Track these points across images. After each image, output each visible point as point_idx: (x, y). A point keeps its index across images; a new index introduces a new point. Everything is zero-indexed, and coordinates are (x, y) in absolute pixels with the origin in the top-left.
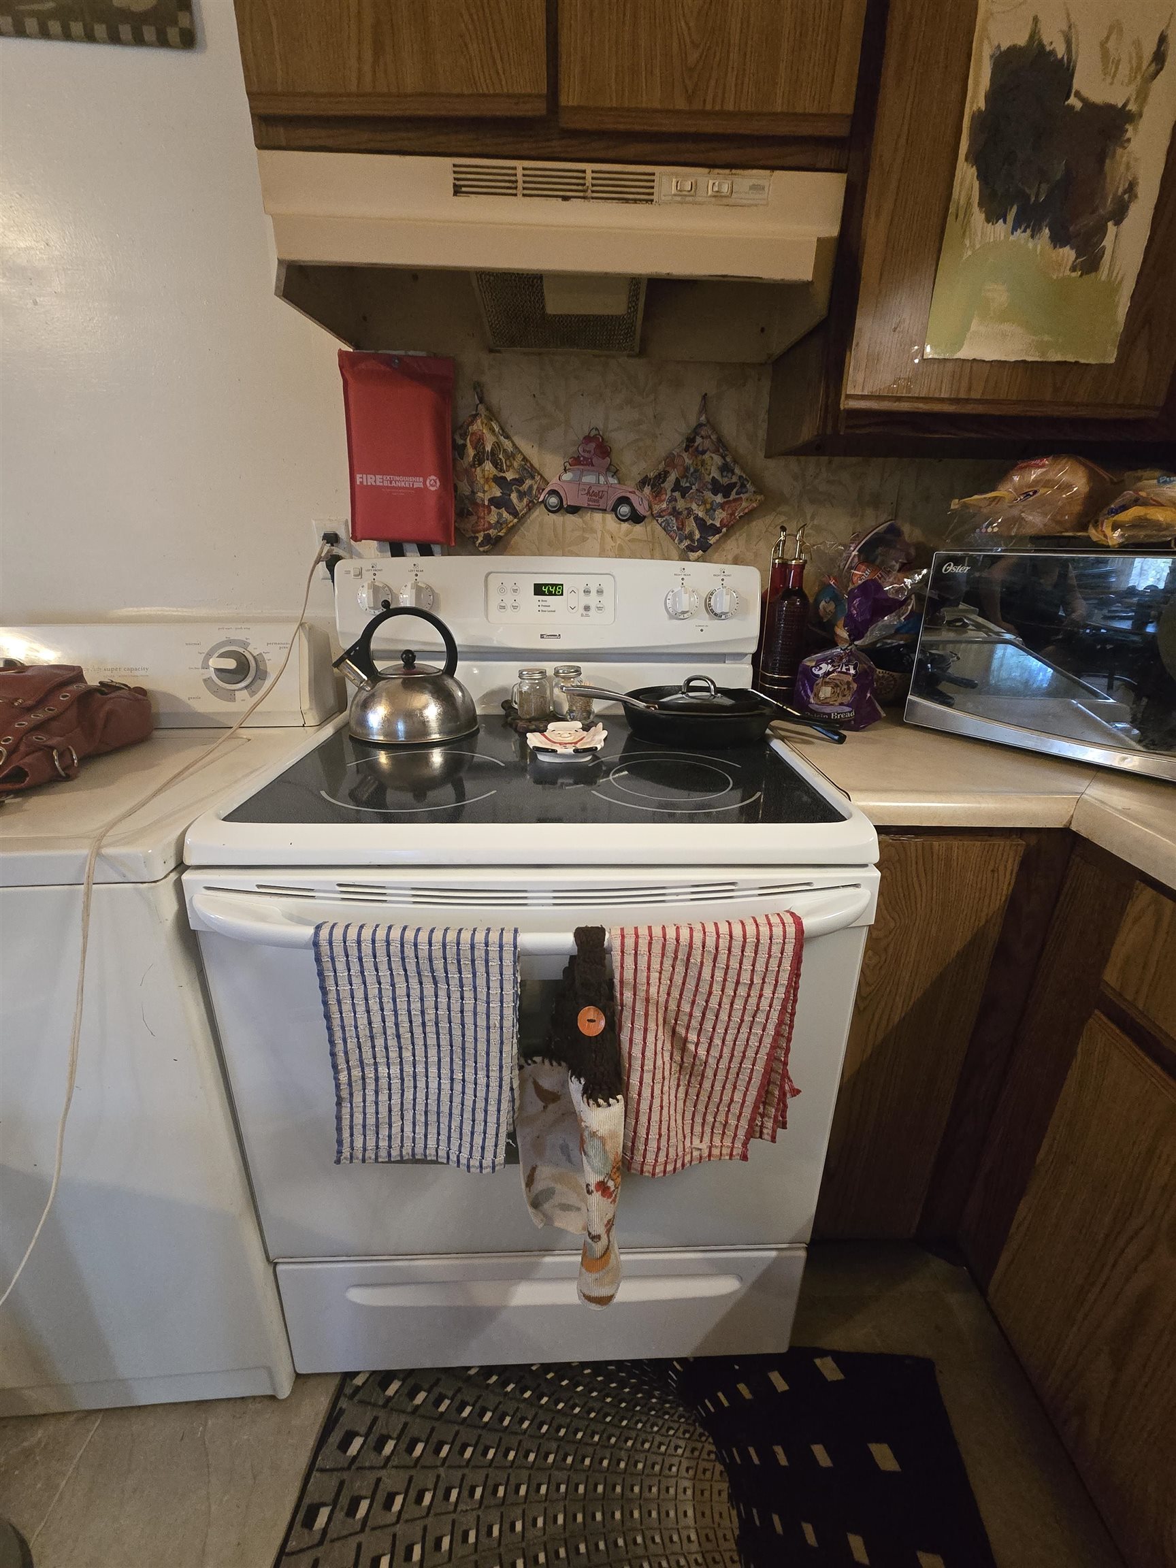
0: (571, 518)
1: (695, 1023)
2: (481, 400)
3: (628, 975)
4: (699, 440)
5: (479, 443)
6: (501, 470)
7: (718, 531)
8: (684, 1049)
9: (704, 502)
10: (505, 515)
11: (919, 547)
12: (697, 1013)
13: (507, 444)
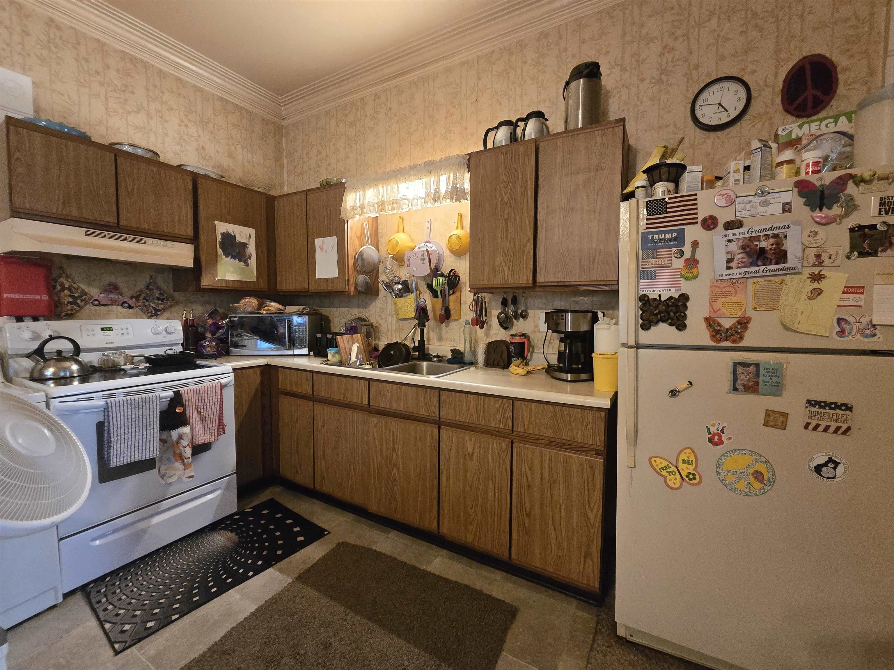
0: (103, 308)
1: (202, 407)
2: (63, 272)
3: (187, 398)
4: (151, 287)
5: (62, 285)
6: (73, 293)
7: (161, 311)
8: (200, 415)
9: (155, 303)
10: (75, 307)
11: (223, 313)
12: (202, 405)
13: (75, 285)
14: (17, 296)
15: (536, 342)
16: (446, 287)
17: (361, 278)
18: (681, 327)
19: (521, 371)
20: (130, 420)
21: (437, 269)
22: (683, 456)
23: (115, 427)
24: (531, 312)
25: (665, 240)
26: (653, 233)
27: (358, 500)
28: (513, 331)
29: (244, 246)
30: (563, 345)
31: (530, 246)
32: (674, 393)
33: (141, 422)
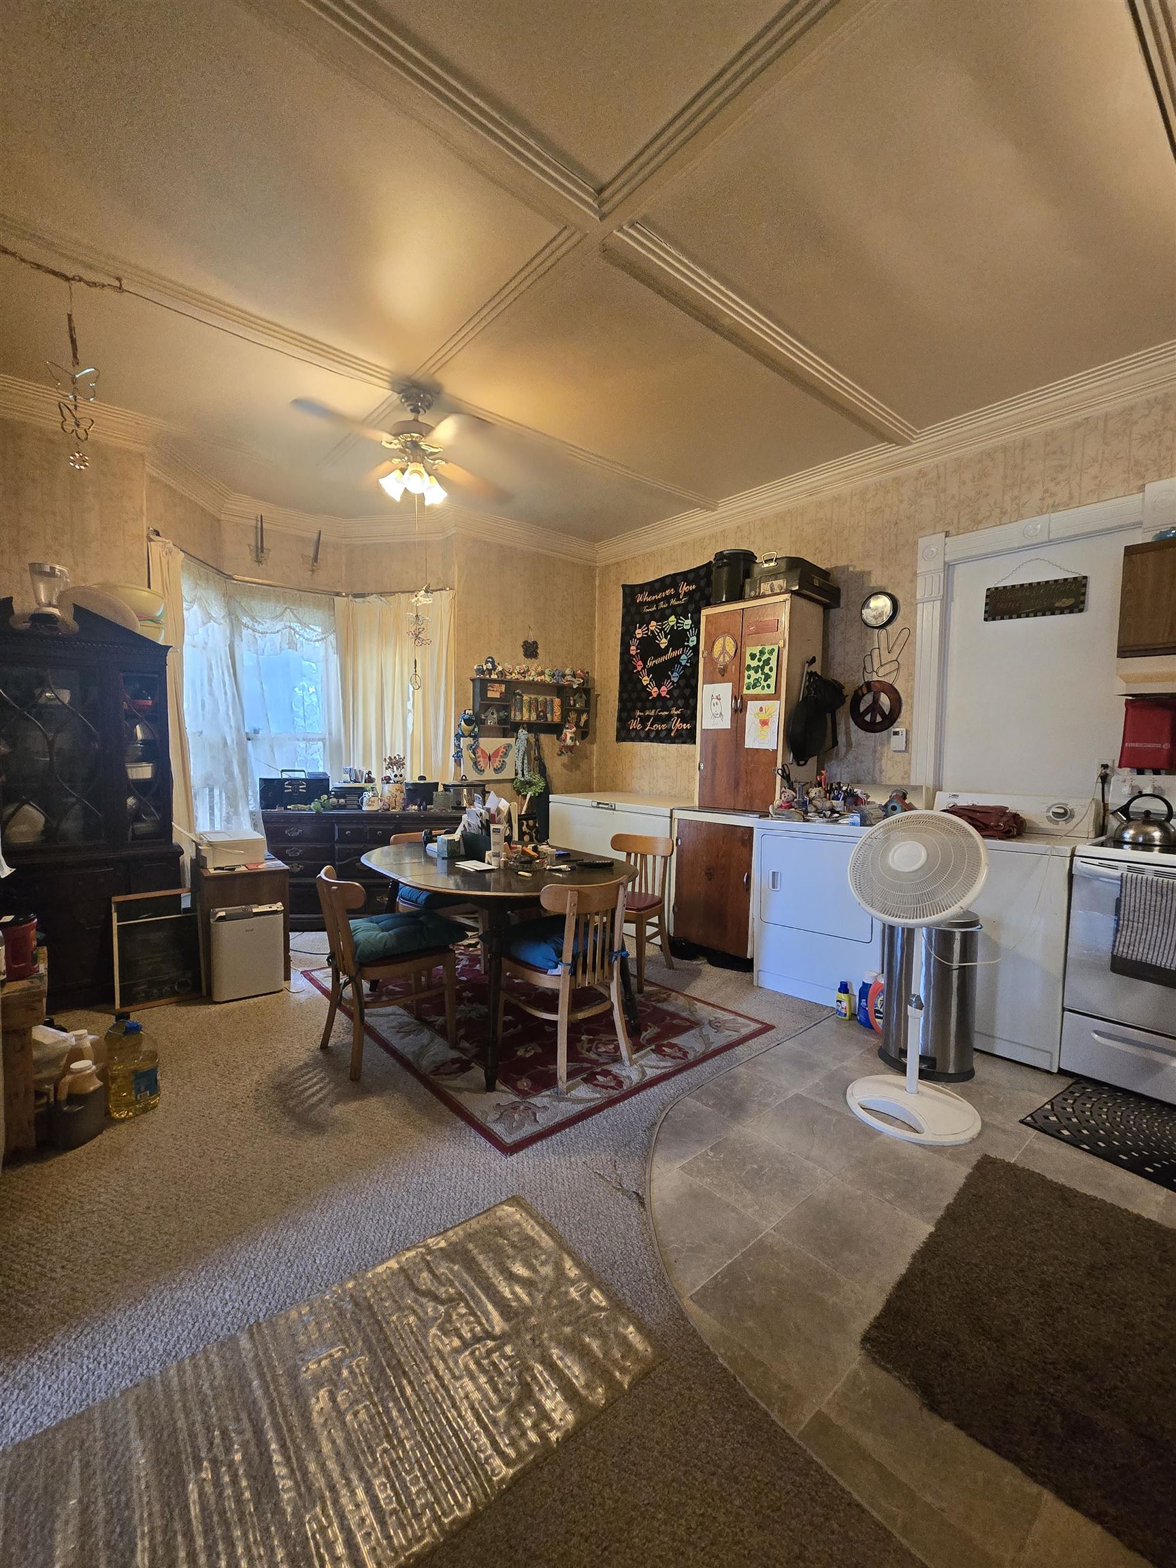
14: (1137, 745)
20: (1147, 907)
23: (1127, 908)
33: (1162, 914)
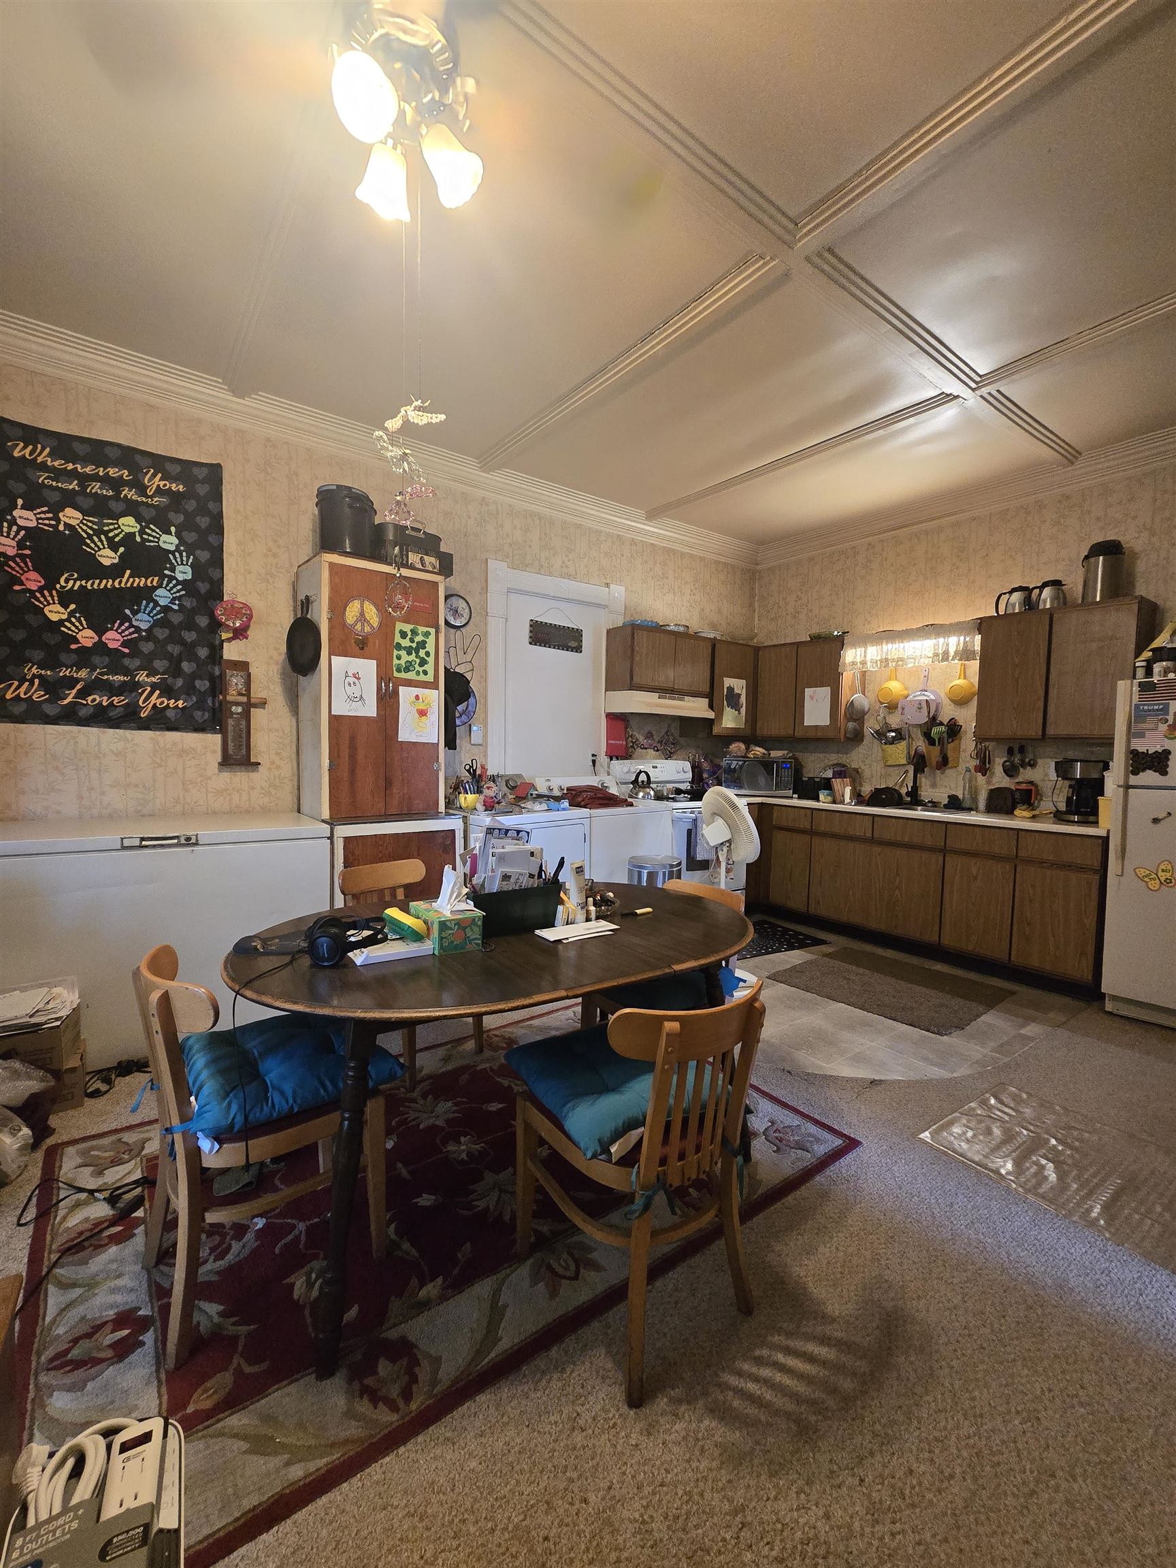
0: (647, 750)
4: (668, 733)
7: (675, 754)
9: (670, 747)
10: (640, 749)
14: (613, 742)
15: (1045, 790)
16: (945, 735)
17: (851, 725)
18: (1163, 772)
19: (1026, 814)
21: (934, 718)
22: (1162, 867)
24: (1040, 761)
25: (1153, 710)
26: (1144, 705)
27: (856, 919)
28: (1020, 779)
29: (739, 695)
30: (1071, 790)
31: (1041, 704)
32: (1156, 821)
